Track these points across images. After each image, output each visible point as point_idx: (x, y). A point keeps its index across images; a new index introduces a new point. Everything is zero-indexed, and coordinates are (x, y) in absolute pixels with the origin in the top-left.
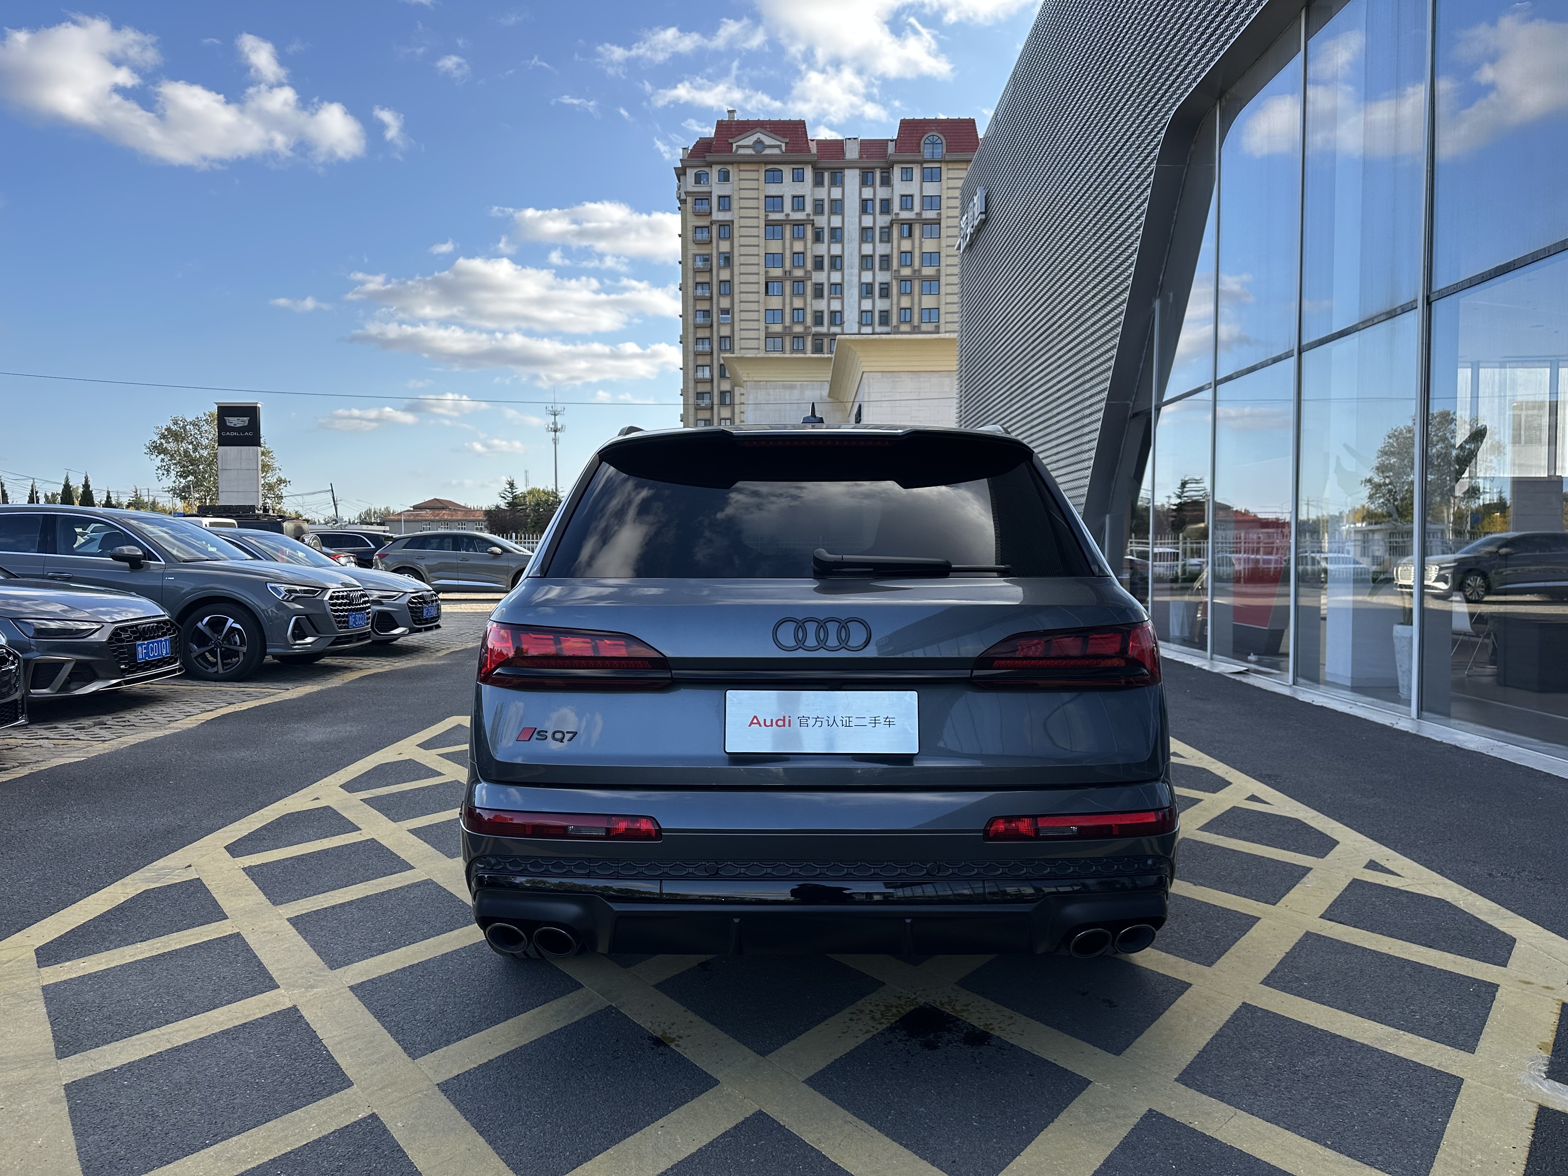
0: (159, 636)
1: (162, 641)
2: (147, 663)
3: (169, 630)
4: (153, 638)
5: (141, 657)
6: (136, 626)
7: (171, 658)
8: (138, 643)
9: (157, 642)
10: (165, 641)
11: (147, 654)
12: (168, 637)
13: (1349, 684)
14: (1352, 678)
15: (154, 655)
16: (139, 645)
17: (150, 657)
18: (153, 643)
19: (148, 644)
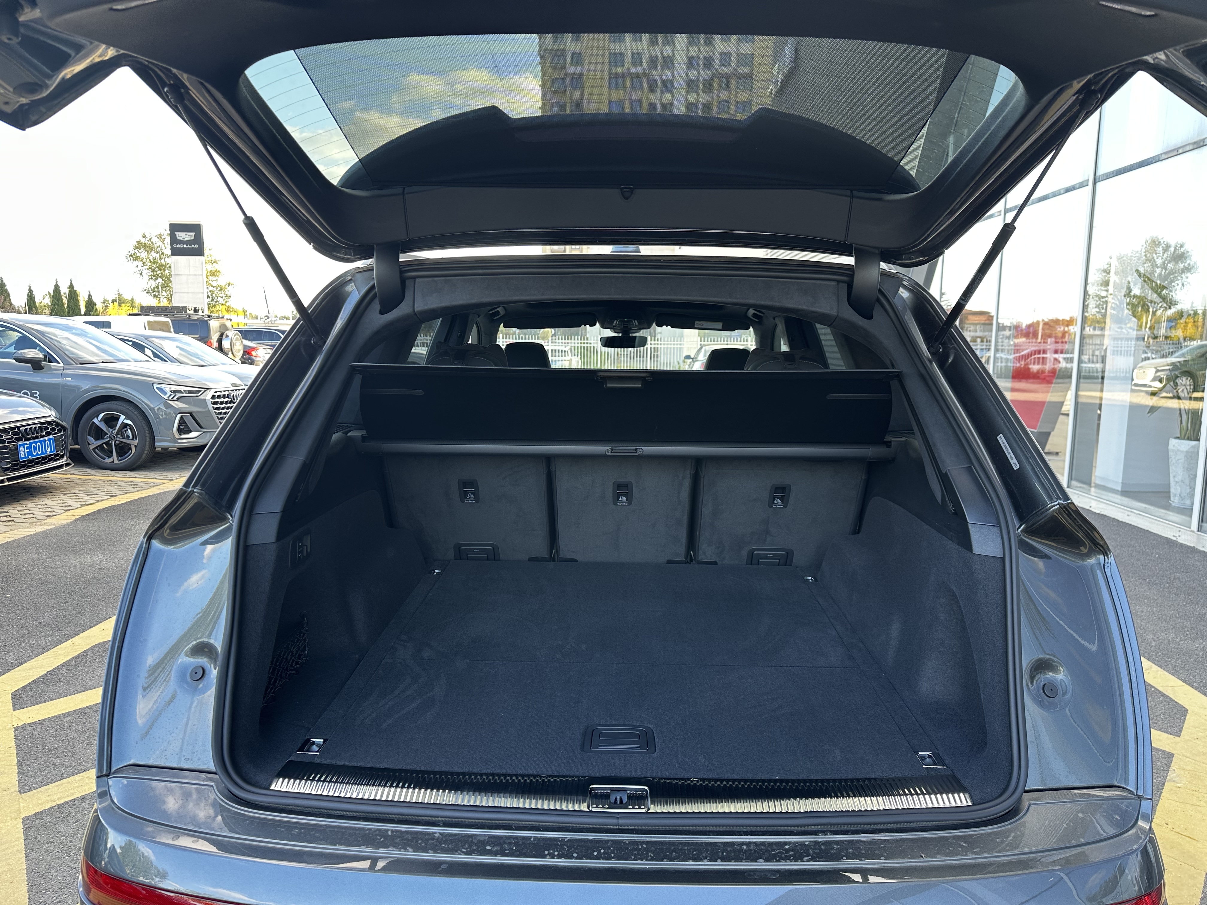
0: (42, 436)
1: (45, 441)
2: (31, 461)
3: (53, 429)
4: (36, 438)
5: (23, 456)
6: (19, 428)
7: (56, 455)
8: (19, 443)
9: (41, 442)
10: (49, 440)
11: (30, 453)
12: (52, 436)
13: (1120, 489)
14: (1122, 483)
15: (37, 454)
16: (20, 445)
17: (33, 456)
18: (36, 443)
19: (31, 444)
